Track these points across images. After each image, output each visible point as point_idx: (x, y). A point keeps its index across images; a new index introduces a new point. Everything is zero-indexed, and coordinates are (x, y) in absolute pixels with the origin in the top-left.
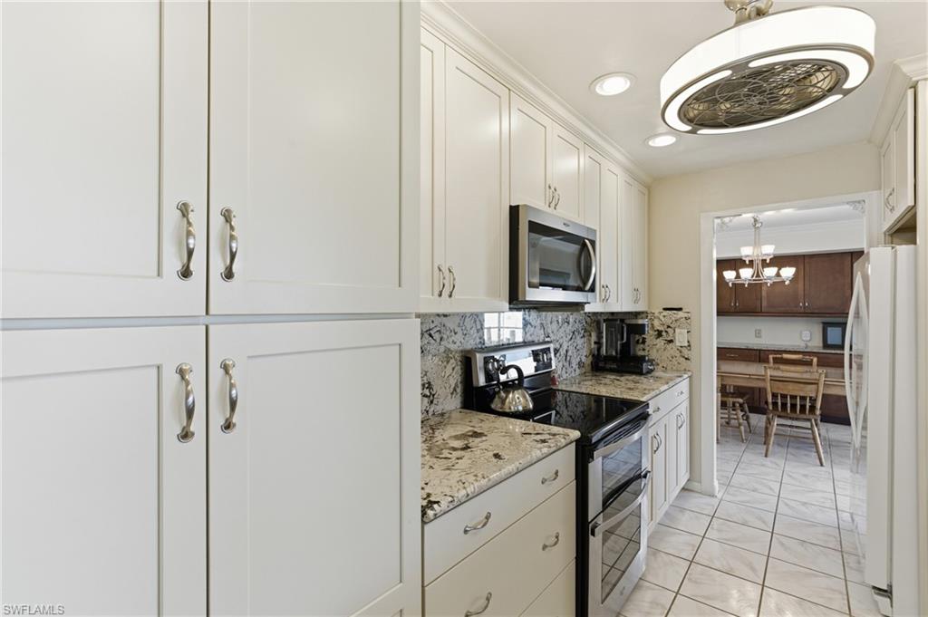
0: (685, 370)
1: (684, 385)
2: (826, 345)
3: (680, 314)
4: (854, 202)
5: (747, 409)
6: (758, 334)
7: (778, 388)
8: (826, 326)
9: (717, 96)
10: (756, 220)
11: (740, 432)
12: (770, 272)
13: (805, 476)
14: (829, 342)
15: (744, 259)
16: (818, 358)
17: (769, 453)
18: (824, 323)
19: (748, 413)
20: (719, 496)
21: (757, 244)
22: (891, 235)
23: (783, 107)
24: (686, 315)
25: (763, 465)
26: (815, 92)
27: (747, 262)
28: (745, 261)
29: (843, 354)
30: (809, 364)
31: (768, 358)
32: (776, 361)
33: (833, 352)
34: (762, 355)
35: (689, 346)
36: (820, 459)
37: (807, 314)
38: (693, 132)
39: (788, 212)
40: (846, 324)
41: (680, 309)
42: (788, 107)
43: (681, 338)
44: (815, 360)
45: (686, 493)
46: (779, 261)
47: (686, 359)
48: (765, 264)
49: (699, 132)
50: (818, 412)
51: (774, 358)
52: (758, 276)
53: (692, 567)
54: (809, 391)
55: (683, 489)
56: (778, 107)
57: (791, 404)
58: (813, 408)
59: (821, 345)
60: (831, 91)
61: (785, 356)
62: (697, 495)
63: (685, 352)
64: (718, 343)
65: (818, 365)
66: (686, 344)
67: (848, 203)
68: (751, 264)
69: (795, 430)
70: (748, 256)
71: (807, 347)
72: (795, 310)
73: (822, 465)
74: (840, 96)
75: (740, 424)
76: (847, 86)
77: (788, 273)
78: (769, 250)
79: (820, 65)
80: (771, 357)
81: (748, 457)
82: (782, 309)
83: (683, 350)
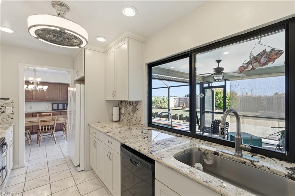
0: (11, 123)
1: (11, 129)
2: (53, 110)
3: (8, 101)
4: (68, 71)
5: (30, 134)
6: (31, 107)
7: (43, 124)
8: (53, 104)
9: (51, 33)
10: (34, 69)
11: (29, 142)
12: (40, 87)
13: (52, 148)
14: (54, 109)
15: (30, 81)
16: (52, 113)
17: (40, 146)
18: (52, 103)
19: (30, 135)
20: (26, 166)
21: (35, 77)
22: (76, 81)
23: (66, 44)
24: (12, 101)
25: (39, 150)
26: (74, 44)
27: (31, 83)
28: (30, 82)
29: (67, 111)
30: (50, 115)
31: (37, 115)
32: (40, 116)
33: (56, 111)
34: (33, 114)
35: (13, 113)
36: (55, 142)
37: (48, 100)
38: (37, 38)
39: (45, 69)
40: (67, 103)
41: (8, 99)
42: (67, 44)
43: (9, 110)
44: (52, 114)
45: (13, 171)
46: (43, 83)
47: (12, 118)
48: (38, 84)
49: (39, 39)
50: (55, 129)
51: (39, 115)
52: (35, 88)
53: (24, 194)
54: (52, 123)
55: (12, 170)
56: (64, 43)
57: (44, 129)
58: (53, 128)
59: (51, 109)
60: (78, 45)
61: (43, 114)
62: (16, 170)
63: (11, 116)
64: (25, 111)
65: (52, 115)
66: (12, 113)
67: (67, 71)
68: (33, 83)
69: (47, 136)
70: (31, 81)
71: (47, 110)
72: (44, 99)
73: (56, 144)
74: (78, 47)
75: (28, 139)
76: (81, 46)
77: (45, 88)
78: (39, 80)
79: (76, 38)
80: (38, 115)
81: (33, 149)
82: (40, 99)
83: (10, 115)
